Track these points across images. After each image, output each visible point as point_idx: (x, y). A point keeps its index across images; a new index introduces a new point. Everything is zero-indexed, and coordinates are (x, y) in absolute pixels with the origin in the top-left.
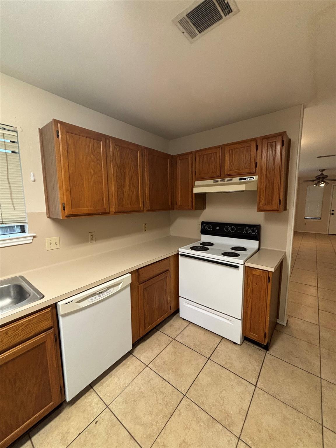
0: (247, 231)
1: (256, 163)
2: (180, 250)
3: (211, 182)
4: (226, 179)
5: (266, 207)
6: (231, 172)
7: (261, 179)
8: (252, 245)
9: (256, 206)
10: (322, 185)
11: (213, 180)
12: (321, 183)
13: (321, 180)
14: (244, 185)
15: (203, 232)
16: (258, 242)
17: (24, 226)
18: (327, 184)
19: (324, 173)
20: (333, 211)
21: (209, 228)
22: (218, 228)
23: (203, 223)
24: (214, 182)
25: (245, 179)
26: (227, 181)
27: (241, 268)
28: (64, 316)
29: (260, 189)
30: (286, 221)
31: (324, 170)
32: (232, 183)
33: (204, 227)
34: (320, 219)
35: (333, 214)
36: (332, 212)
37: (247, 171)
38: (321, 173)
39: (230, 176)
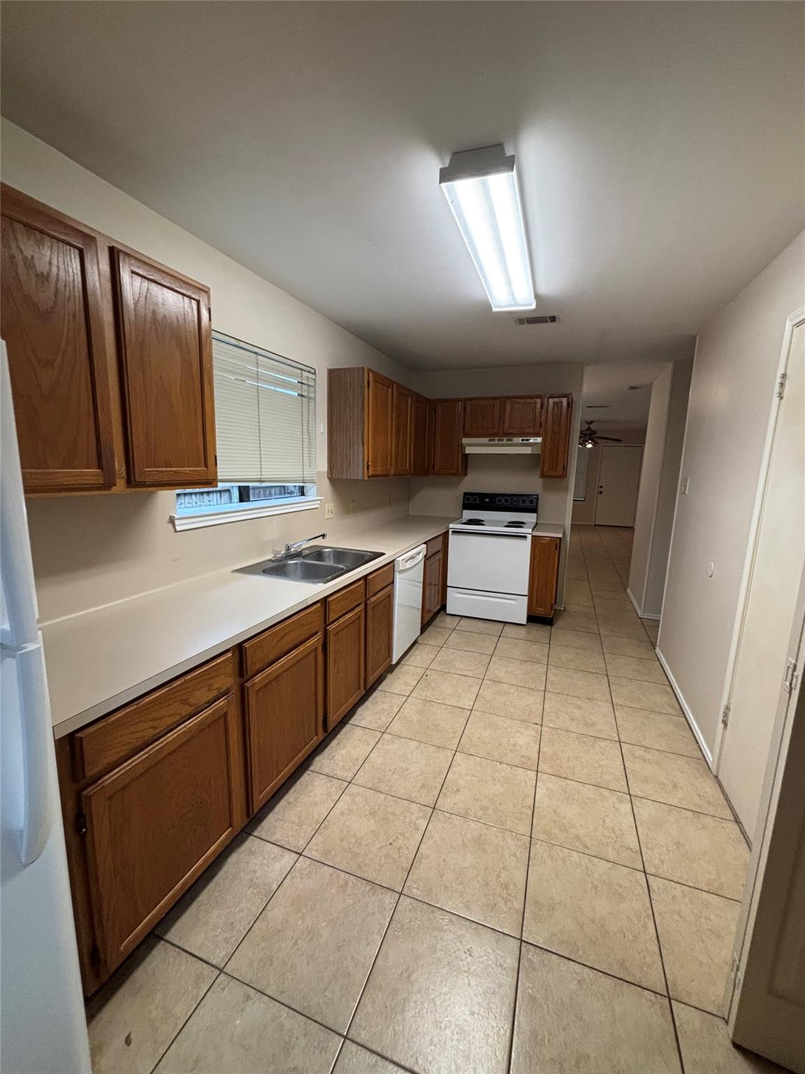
0: (524, 501)
1: (541, 423)
2: (451, 526)
3: (486, 440)
4: (505, 439)
5: (552, 473)
6: (510, 431)
7: (545, 441)
8: (530, 518)
9: (539, 472)
10: (589, 446)
11: (488, 439)
12: (587, 441)
13: (588, 437)
14: (530, 448)
15: (467, 506)
16: (536, 514)
17: (303, 487)
18: (595, 443)
19: (592, 426)
20: (601, 487)
21: (475, 500)
22: (487, 500)
23: (465, 494)
24: (490, 440)
25: (528, 440)
26: (507, 440)
27: (529, 537)
28: (401, 572)
29: (544, 453)
30: (566, 489)
31: (591, 422)
32: (513, 444)
33: (468, 499)
34: (584, 501)
35: (601, 492)
36: (600, 490)
37: (531, 430)
38: (588, 426)
39: (510, 435)
